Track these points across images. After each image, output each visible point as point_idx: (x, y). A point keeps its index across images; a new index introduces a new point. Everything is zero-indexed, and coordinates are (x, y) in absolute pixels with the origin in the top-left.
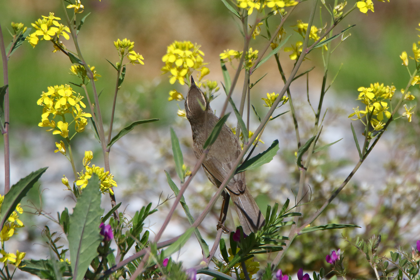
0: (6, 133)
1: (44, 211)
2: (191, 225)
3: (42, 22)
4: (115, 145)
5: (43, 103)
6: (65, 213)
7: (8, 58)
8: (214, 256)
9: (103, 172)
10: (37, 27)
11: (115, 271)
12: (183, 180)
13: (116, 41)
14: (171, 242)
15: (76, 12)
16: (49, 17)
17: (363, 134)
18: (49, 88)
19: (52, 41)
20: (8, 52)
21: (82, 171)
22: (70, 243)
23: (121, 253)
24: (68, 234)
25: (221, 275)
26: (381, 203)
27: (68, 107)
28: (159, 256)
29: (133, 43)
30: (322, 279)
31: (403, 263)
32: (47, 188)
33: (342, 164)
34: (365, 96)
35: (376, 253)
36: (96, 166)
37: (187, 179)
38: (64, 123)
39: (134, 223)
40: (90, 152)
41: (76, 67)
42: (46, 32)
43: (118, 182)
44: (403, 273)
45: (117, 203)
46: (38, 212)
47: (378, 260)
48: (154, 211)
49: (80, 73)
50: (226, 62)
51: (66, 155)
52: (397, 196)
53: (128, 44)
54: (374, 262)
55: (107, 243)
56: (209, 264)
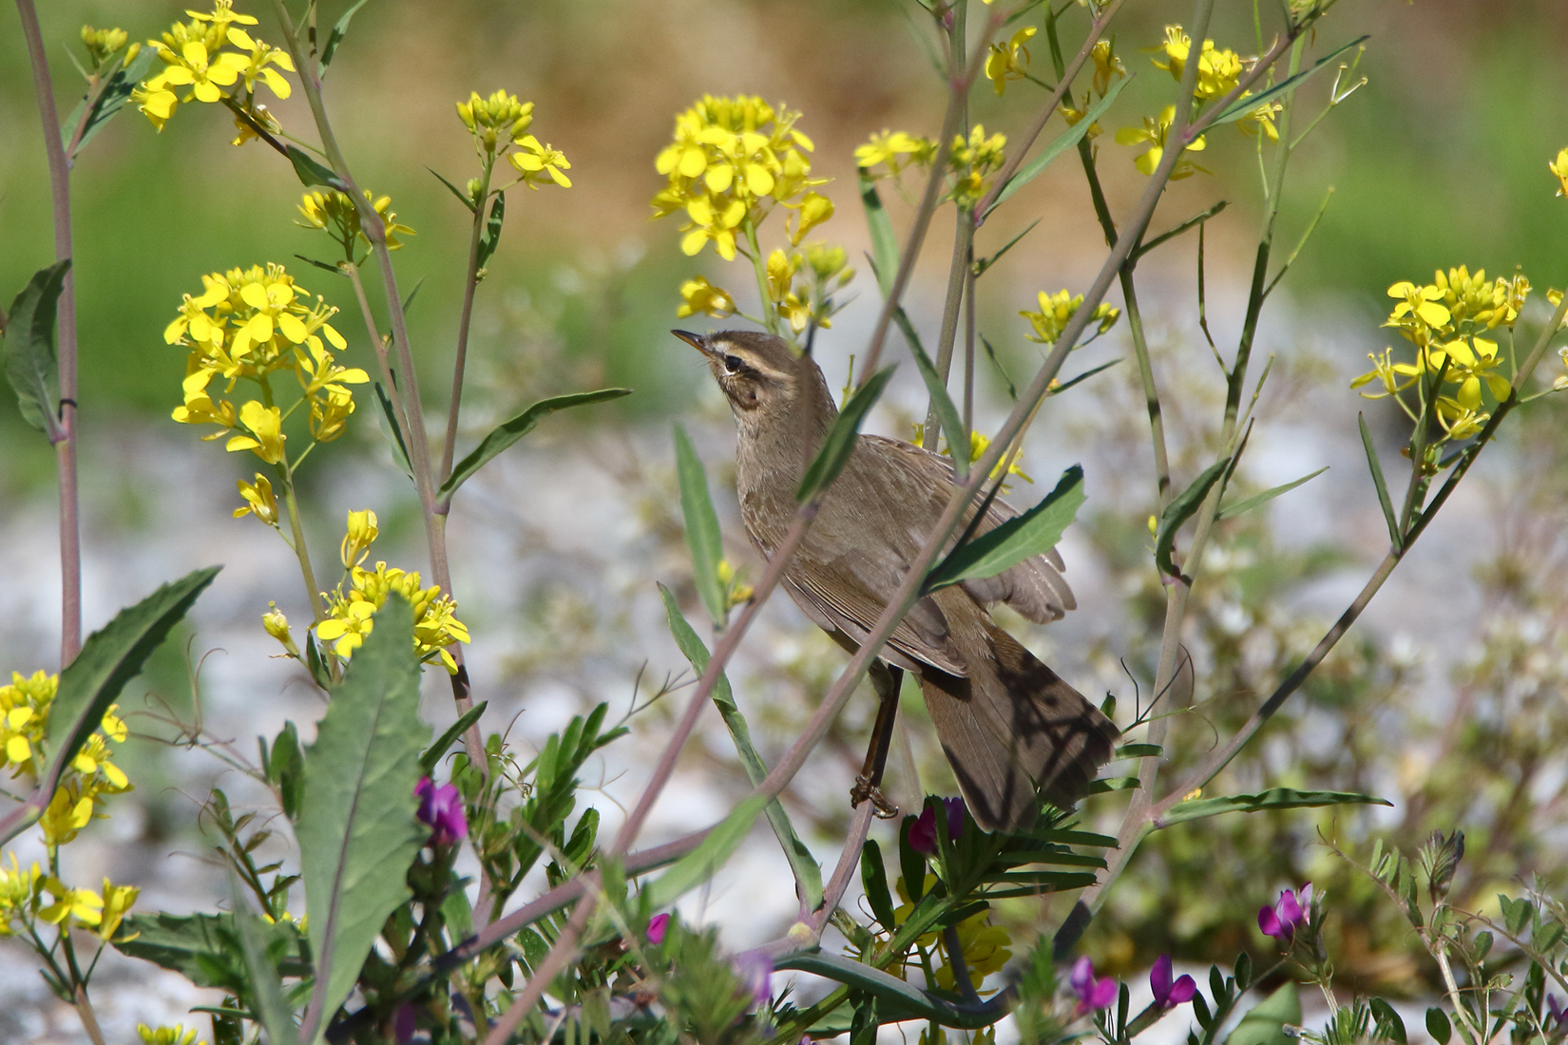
0: (64, 438)
1: (207, 734)
2: (756, 786)
3: (188, 35)
4: (471, 487)
5: (187, 335)
6: (287, 739)
7: (70, 162)
8: (840, 904)
9: (415, 588)
10: (170, 55)
11: (471, 958)
12: (720, 619)
13: (465, 103)
14: (678, 851)
16: (213, 15)
17: (1404, 455)
18: (206, 280)
19: (229, 102)
20: (71, 136)
21: (340, 585)
22: (304, 851)
23: (493, 891)
24: (298, 819)
25: (866, 976)
26: (1463, 709)
27: (280, 350)
28: (633, 906)
29: (527, 107)
30: (1242, 994)
31: (1548, 939)
32: (218, 649)
33: (1319, 563)
34: (1415, 317)
35: (1446, 902)
36: (388, 567)
37: (736, 613)
38: (267, 410)
39: (540, 777)
40: (367, 517)
41: (319, 198)
42: (201, 72)
43: (472, 627)
44: (1546, 972)
45: (476, 703)
46: (185, 739)
47: (1453, 927)
48: (616, 734)
49: (336, 220)
50: (880, 177)
51: (277, 528)
52: (1526, 685)
53: (508, 112)
54: (1438, 934)
55: (445, 851)
56: (822, 932)
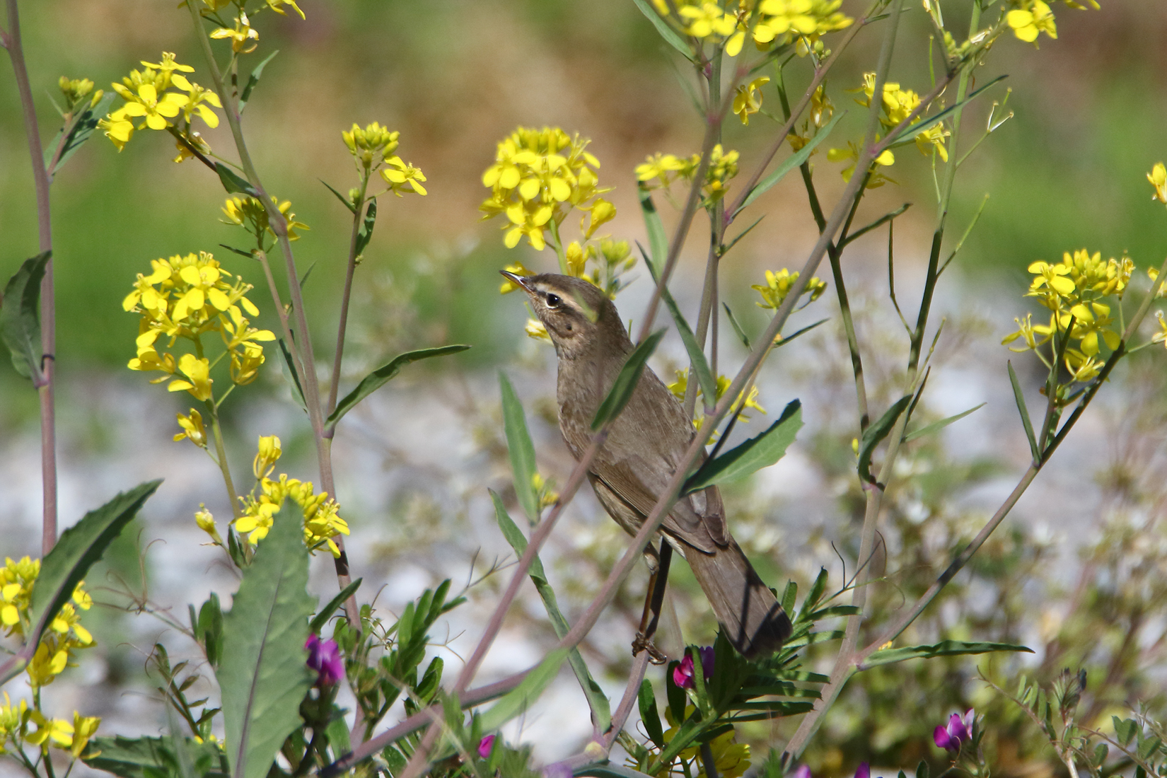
0: (44, 384)
1: (151, 603)
2: (561, 639)
3: (142, 79)
4: (350, 418)
5: (140, 305)
6: (211, 608)
7: (50, 178)
8: (623, 729)
9: (308, 494)
10: (128, 94)
11: (348, 769)
12: (534, 517)
13: (348, 131)
14: (505, 687)
15: (237, 50)
16: (160, 65)
17: (1041, 391)
18: (155, 264)
19: (172, 130)
20: (51, 159)
21: (252, 491)
22: (223, 690)
23: (365, 719)
24: (218, 666)
26: (1087, 579)
27: (209, 316)
28: (467, 731)
29: (394, 135)
31: (1149, 749)
32: (159, 539)
33: (980, 472)
34: (1048, 287)
35: (1073, 721)
36: (289, 478)
37: (546, 512)
38: (199, 361)
39: (400, 635)
40: (273, 441)
41: (238, 202)
42: (152, 107)
43: (351, 521)
44: (1148, 774)
45: (354, 579)
46: (136, 606)
47: (1079, 741)
48: (457, 602)
49: (250, 218)
50: (654, 188)
51: (206, 448)
52: (1132, 560)
53: (380, 138)
54: (1067, 746)
55: (328, 690)
56: (610, 749)
